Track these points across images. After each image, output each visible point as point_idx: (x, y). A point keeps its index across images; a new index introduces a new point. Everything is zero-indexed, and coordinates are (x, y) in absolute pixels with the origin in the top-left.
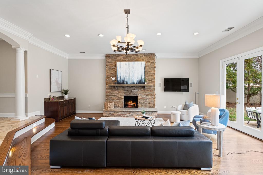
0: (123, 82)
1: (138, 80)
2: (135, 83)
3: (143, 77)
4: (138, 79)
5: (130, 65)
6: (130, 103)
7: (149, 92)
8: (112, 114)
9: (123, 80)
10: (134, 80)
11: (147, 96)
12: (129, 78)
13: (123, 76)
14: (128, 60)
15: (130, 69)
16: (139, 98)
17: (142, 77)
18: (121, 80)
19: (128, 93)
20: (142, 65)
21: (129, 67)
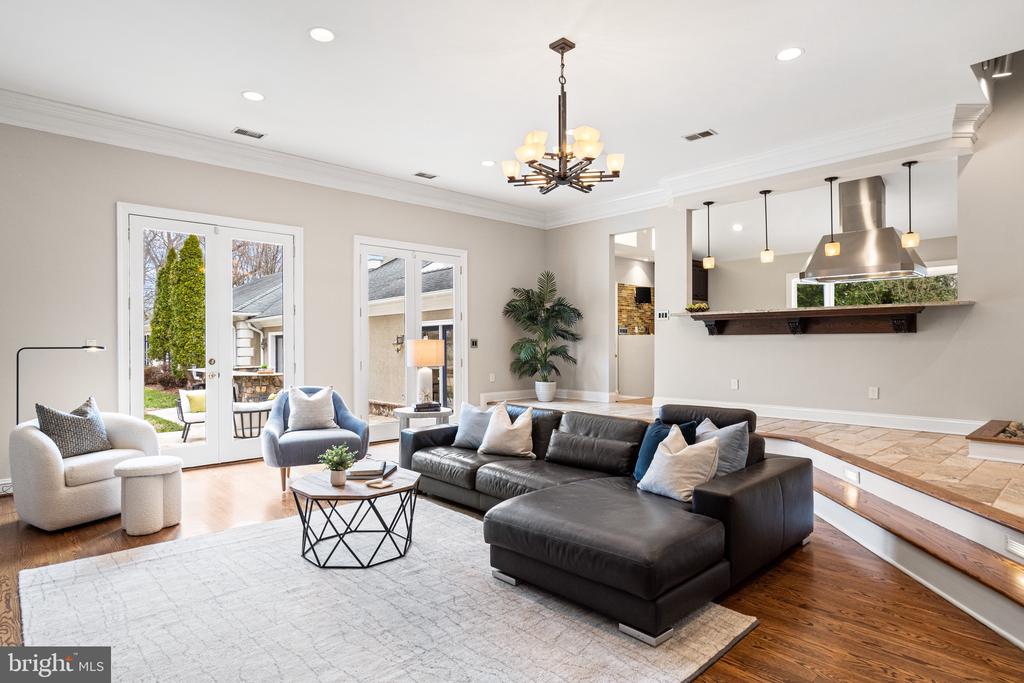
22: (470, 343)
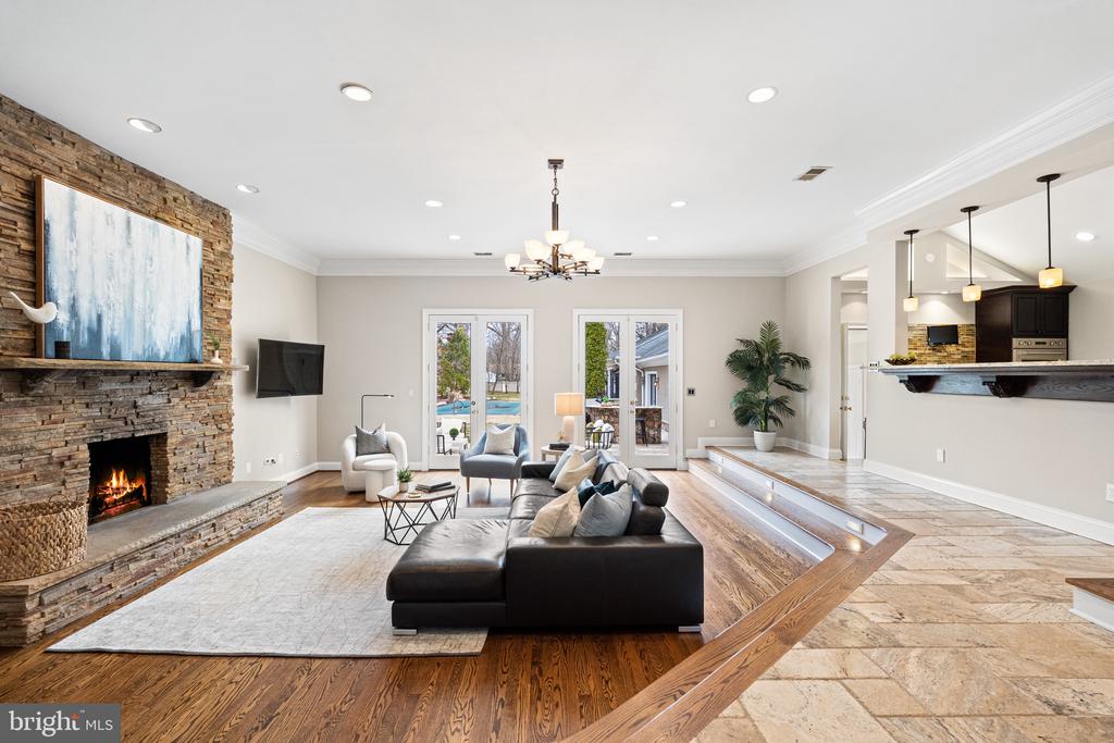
0: (90, 340)
1: (173, 335)
2: (162, 355)
3: (196, 325)
4: (172, 328)
5: (133, 234)
6: (114, 481)
7: (212, 402)
8: (101, 590)
9: (90, 330)
10: (154, 335)
11: (205, 427)
12: (129, 322)
13: (93, 299)
14: (109, 190)
15: (133, 259)
16: (172, 441)
17: (189, 323)
18: (78, 323)
19: (115, 423)
20: (192, 253)
21: (128, 243)
22: (686, 392)
